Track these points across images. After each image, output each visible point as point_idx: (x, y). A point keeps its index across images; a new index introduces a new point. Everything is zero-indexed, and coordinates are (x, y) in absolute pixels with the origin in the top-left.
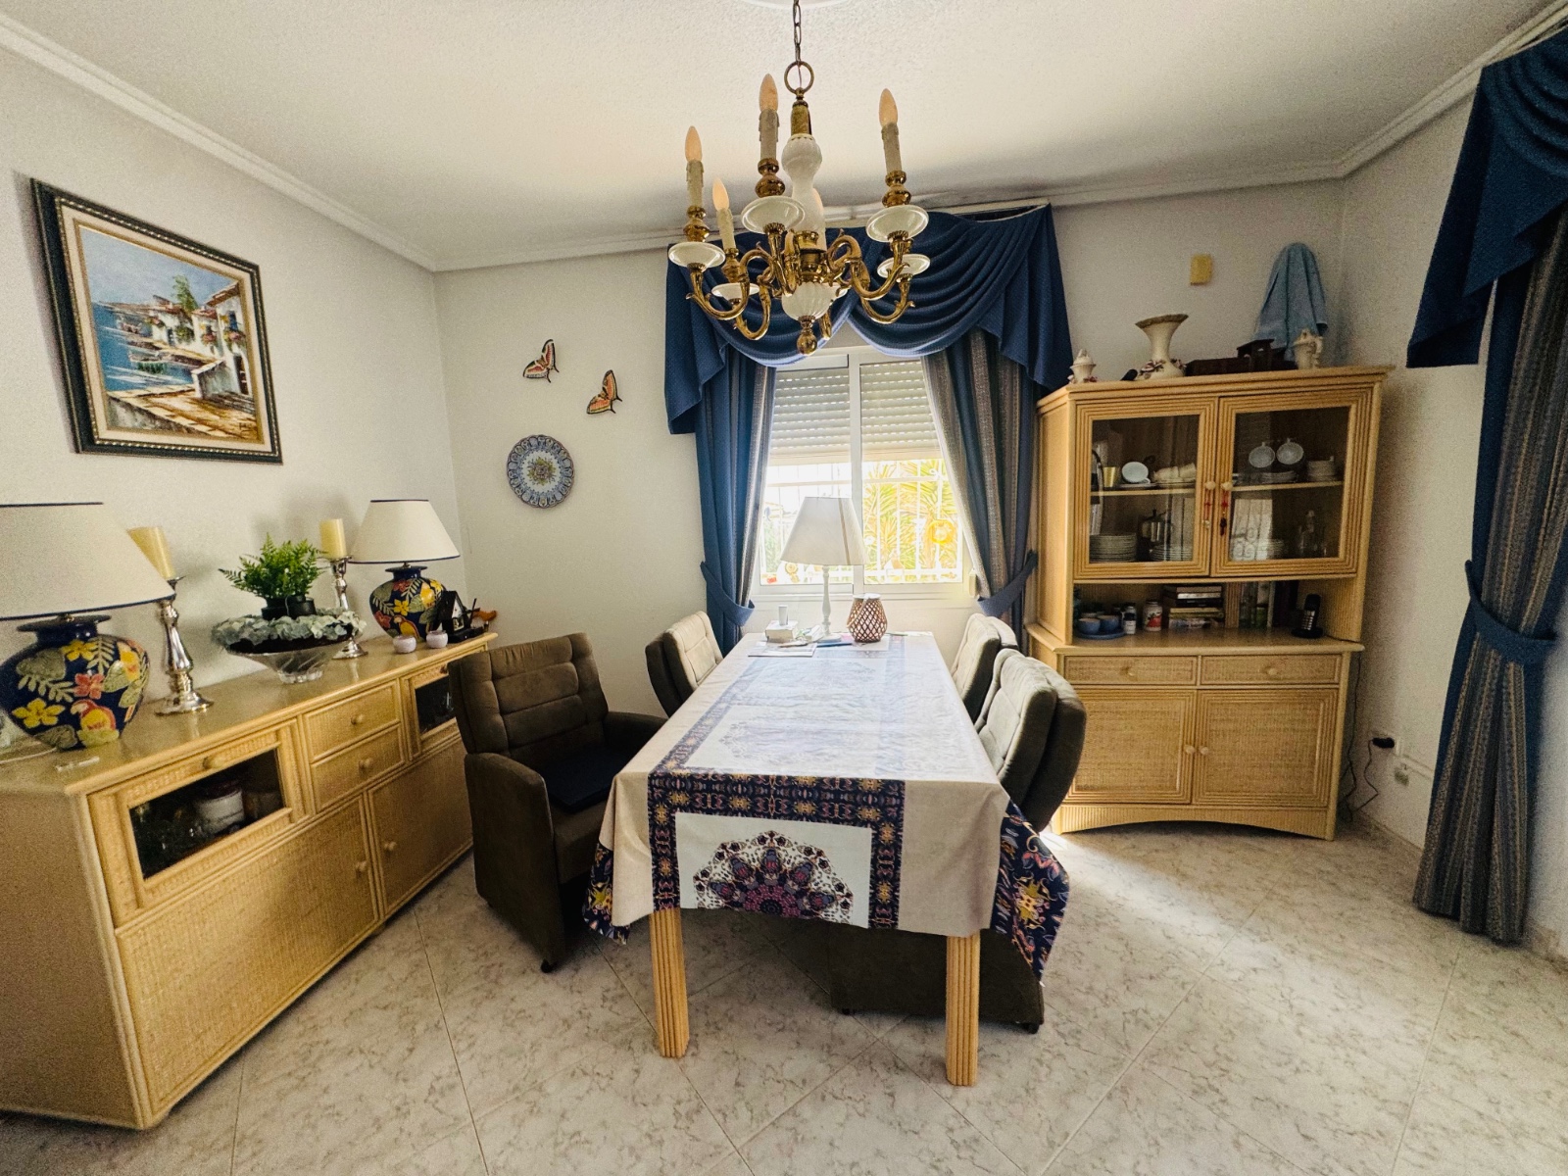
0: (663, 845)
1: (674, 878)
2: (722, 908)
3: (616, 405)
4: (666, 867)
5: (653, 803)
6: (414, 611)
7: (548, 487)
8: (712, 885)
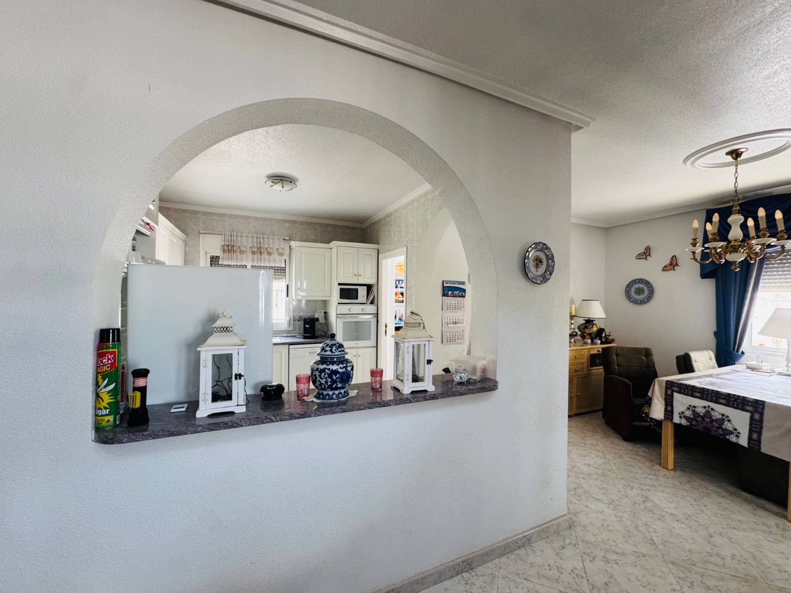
0: (669, 402)
1: (672, 412)
2: (688, 425)
3: (676, 268)
4: (669, 408)
5: (667, 388)
6: (591, 332)
7: (642, 297)
8: (685, 417)
